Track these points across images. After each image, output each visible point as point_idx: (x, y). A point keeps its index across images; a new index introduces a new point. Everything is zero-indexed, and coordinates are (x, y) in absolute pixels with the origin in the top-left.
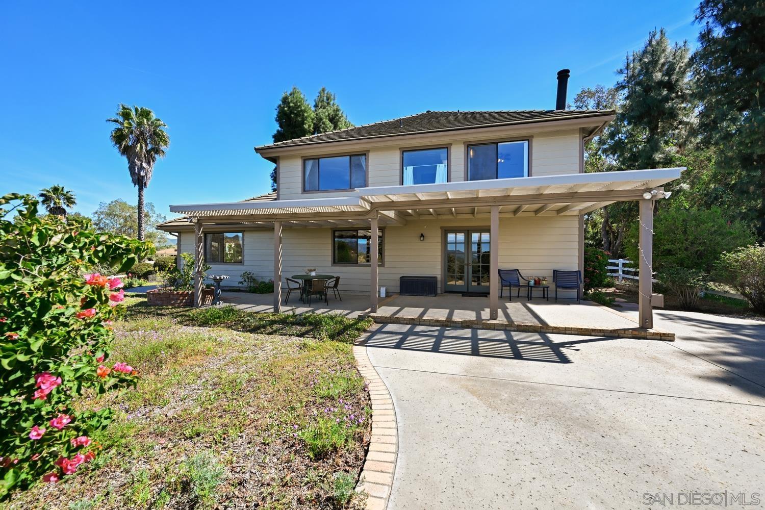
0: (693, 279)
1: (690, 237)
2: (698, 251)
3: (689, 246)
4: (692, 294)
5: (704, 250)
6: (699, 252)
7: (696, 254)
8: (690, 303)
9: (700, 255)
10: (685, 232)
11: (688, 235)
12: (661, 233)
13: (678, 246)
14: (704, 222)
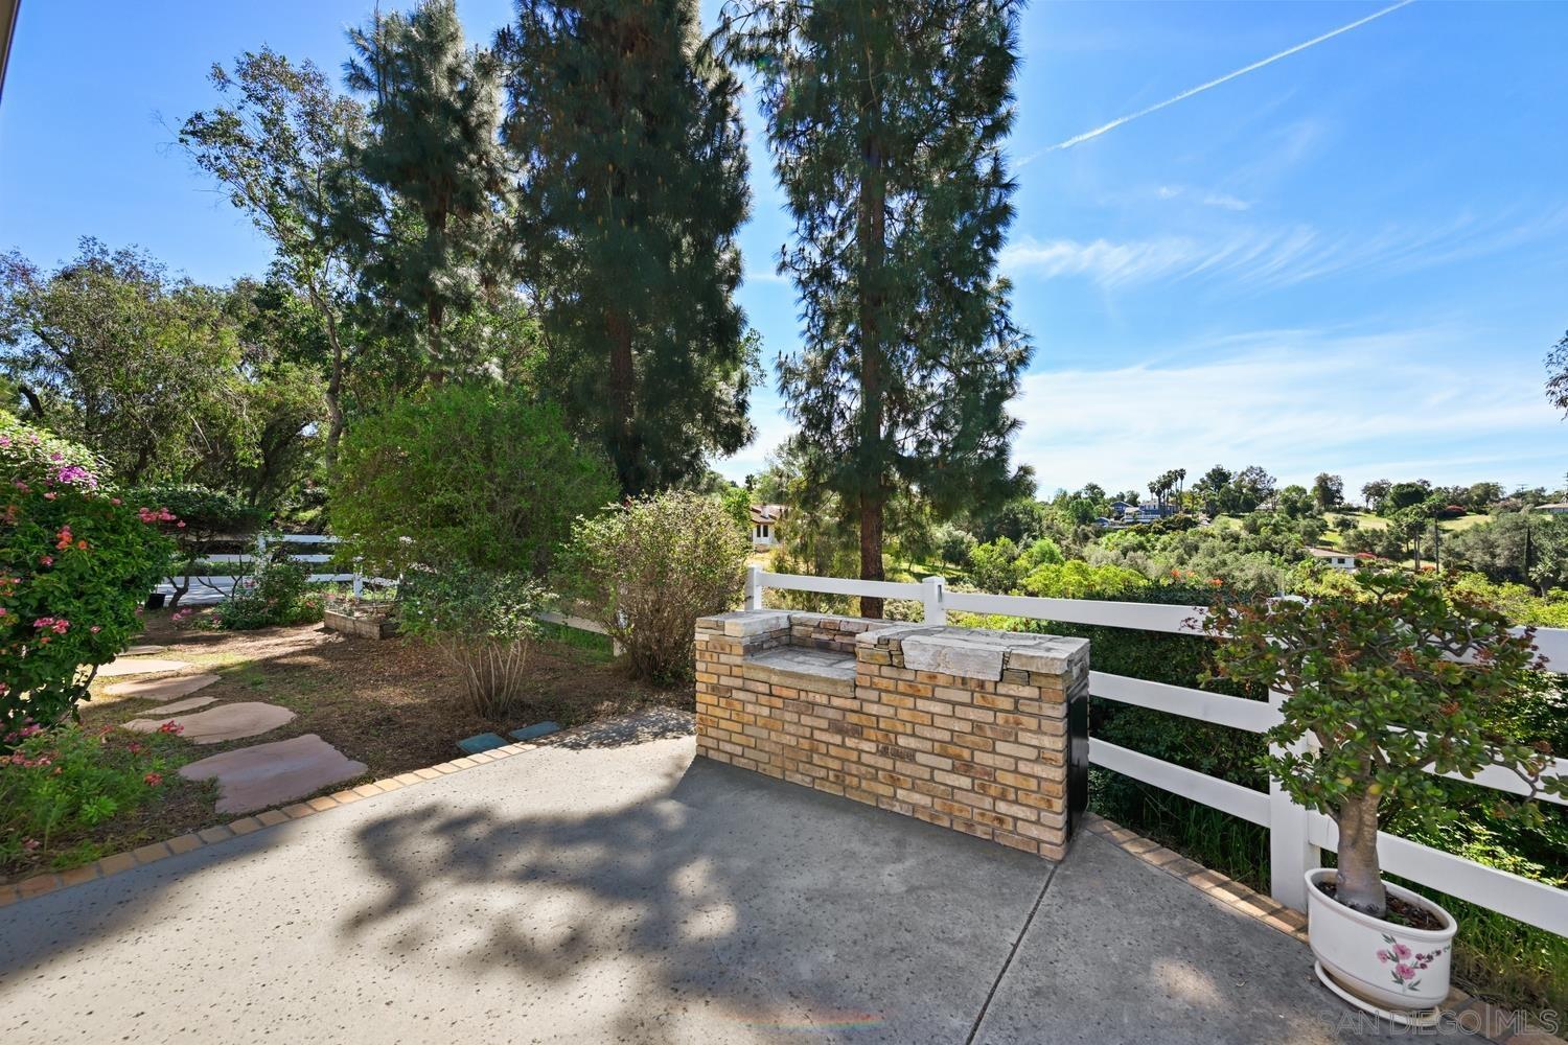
0: (507, 613)
1: (499, 471)
2: (518, 512)
3: (497, 499)
4: (505, 662)
5: (532, 511)
6: (520, 516)
7: (515, 522)
8: (500, 689)
9: (522, 524)
10: (487, 457)
11: (496, 466)
12: (425, 452)
13: (472, 495)
14: (531, 433)
